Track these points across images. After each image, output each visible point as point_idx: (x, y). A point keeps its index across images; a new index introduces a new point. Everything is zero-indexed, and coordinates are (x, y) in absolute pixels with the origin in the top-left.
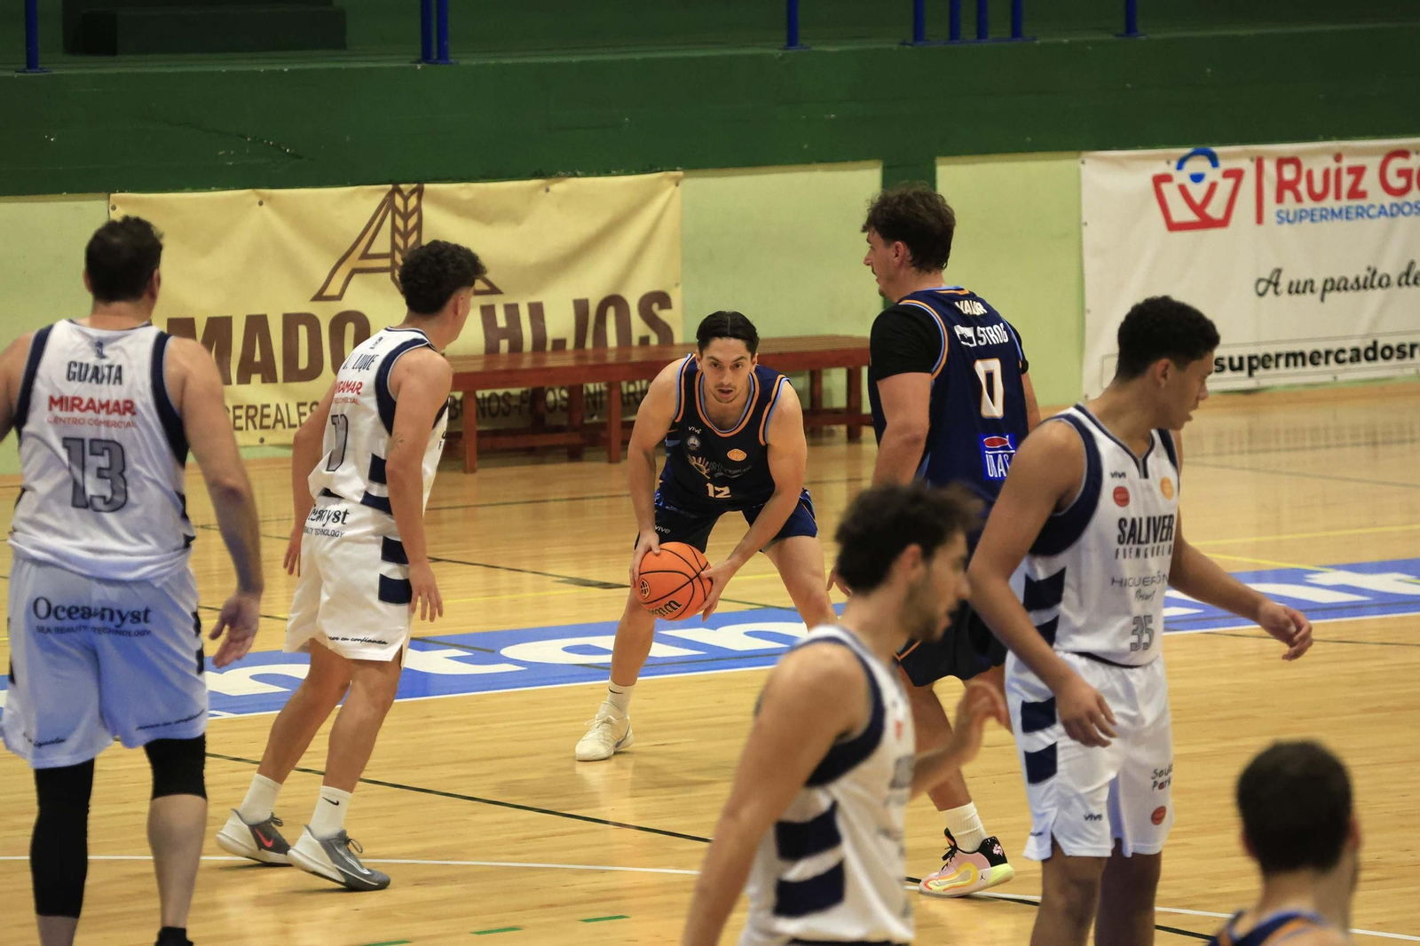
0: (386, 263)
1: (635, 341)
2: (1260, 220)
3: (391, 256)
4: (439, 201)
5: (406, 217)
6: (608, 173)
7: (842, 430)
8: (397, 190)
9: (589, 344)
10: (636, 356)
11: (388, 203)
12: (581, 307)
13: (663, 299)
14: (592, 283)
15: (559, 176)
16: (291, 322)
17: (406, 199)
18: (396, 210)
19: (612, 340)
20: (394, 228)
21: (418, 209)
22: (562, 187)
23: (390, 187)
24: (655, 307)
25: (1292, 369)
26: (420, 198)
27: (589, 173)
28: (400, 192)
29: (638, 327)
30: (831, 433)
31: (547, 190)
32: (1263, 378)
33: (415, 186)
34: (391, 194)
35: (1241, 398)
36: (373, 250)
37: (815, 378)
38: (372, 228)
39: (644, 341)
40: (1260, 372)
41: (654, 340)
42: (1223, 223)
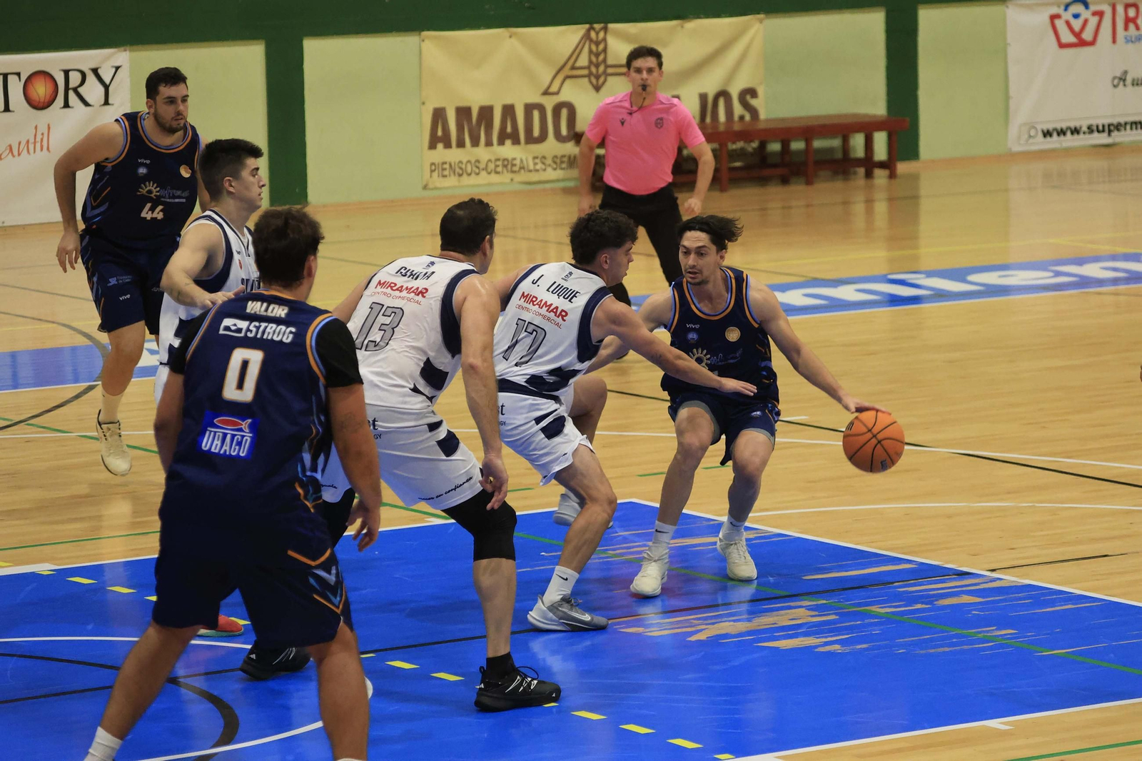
0: (585, 72)
1: (736, 118)
2: (1114, 41)
3: (588, 68)
4: (618, 35)
5: (597, 44)
6: (718, 16)
7: (861, 171)
8: (592, 28)
9: (708, 120)
10: (737, 127)
11: (587, 36)
12: (703, 98)
13: (752, 92)
14: (710, 83)
15: (690, 18)
16: (529, 108)
17: (597, 34)
18: (591, 40)
19: (722, 117)
20: (591, 52)
21: (605, 40)
22: (693, 25)
23: (587, 26)
24: (748, 97)
25: (1134, 132)
26: (605, 33)
27: (708, 16)
28: (594, 29)
29: (738, 110)
30: (855, 173)
31: (682, 27)
32: (1117, 137)
33: (602, 25)
34: (589, 30)
35: (1103, 149)
36: (579, 64)
37: (845, 140)
38: (577, 52)
39: (742, 118)
40: (1115, 133)
41: (748, 117)
42: (1092, 43)
